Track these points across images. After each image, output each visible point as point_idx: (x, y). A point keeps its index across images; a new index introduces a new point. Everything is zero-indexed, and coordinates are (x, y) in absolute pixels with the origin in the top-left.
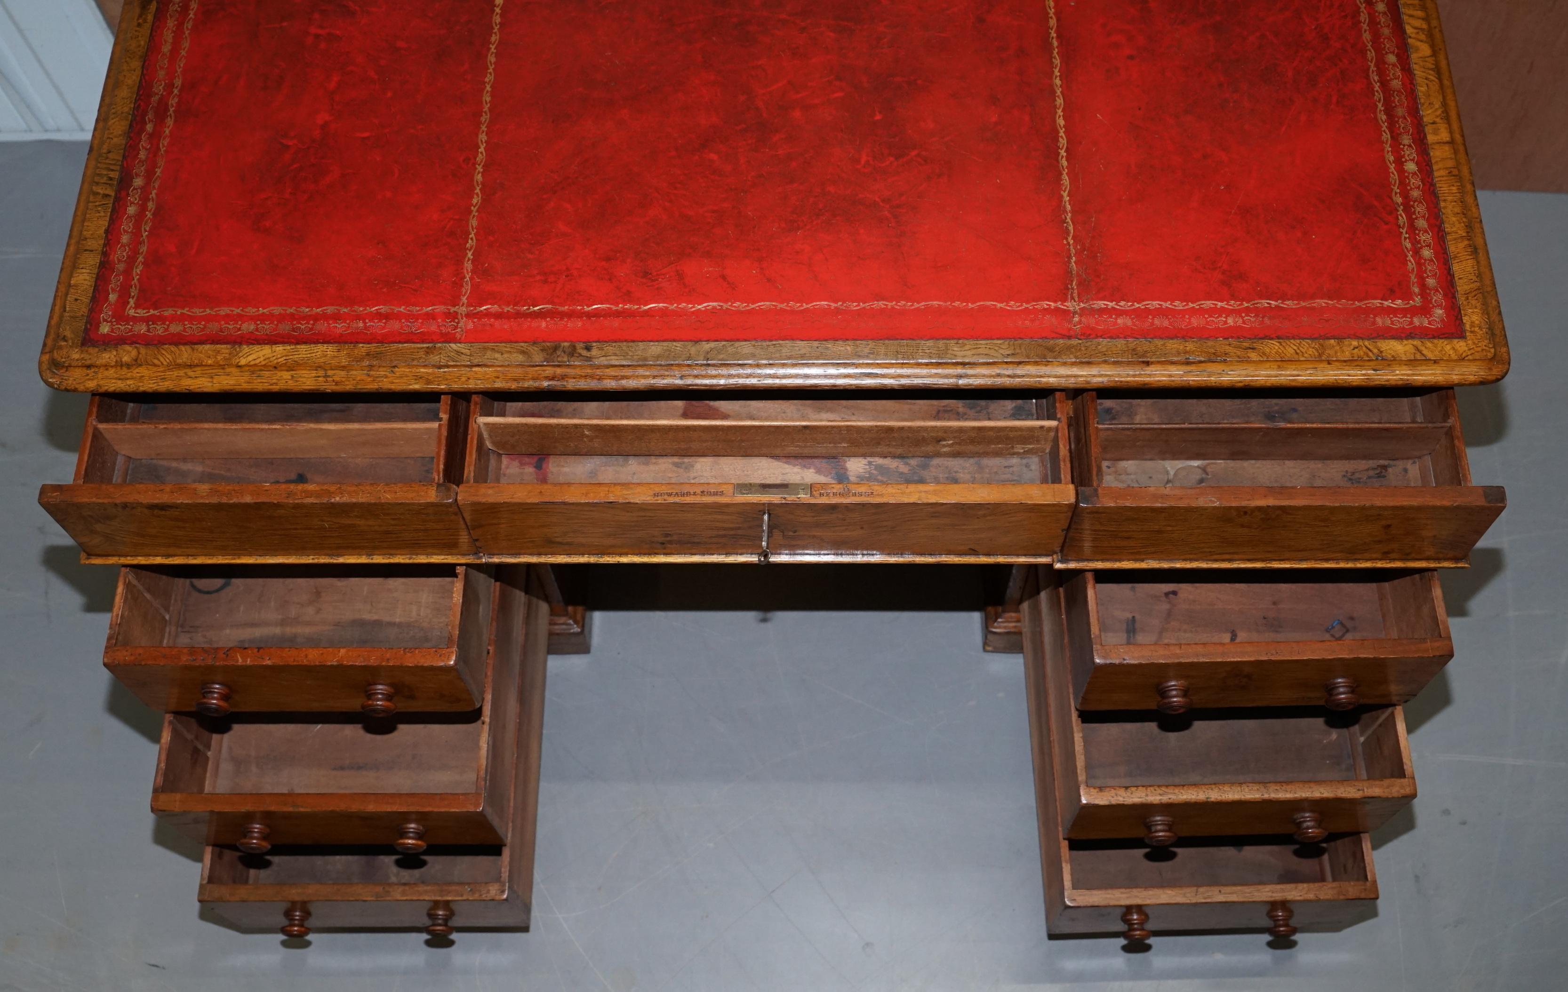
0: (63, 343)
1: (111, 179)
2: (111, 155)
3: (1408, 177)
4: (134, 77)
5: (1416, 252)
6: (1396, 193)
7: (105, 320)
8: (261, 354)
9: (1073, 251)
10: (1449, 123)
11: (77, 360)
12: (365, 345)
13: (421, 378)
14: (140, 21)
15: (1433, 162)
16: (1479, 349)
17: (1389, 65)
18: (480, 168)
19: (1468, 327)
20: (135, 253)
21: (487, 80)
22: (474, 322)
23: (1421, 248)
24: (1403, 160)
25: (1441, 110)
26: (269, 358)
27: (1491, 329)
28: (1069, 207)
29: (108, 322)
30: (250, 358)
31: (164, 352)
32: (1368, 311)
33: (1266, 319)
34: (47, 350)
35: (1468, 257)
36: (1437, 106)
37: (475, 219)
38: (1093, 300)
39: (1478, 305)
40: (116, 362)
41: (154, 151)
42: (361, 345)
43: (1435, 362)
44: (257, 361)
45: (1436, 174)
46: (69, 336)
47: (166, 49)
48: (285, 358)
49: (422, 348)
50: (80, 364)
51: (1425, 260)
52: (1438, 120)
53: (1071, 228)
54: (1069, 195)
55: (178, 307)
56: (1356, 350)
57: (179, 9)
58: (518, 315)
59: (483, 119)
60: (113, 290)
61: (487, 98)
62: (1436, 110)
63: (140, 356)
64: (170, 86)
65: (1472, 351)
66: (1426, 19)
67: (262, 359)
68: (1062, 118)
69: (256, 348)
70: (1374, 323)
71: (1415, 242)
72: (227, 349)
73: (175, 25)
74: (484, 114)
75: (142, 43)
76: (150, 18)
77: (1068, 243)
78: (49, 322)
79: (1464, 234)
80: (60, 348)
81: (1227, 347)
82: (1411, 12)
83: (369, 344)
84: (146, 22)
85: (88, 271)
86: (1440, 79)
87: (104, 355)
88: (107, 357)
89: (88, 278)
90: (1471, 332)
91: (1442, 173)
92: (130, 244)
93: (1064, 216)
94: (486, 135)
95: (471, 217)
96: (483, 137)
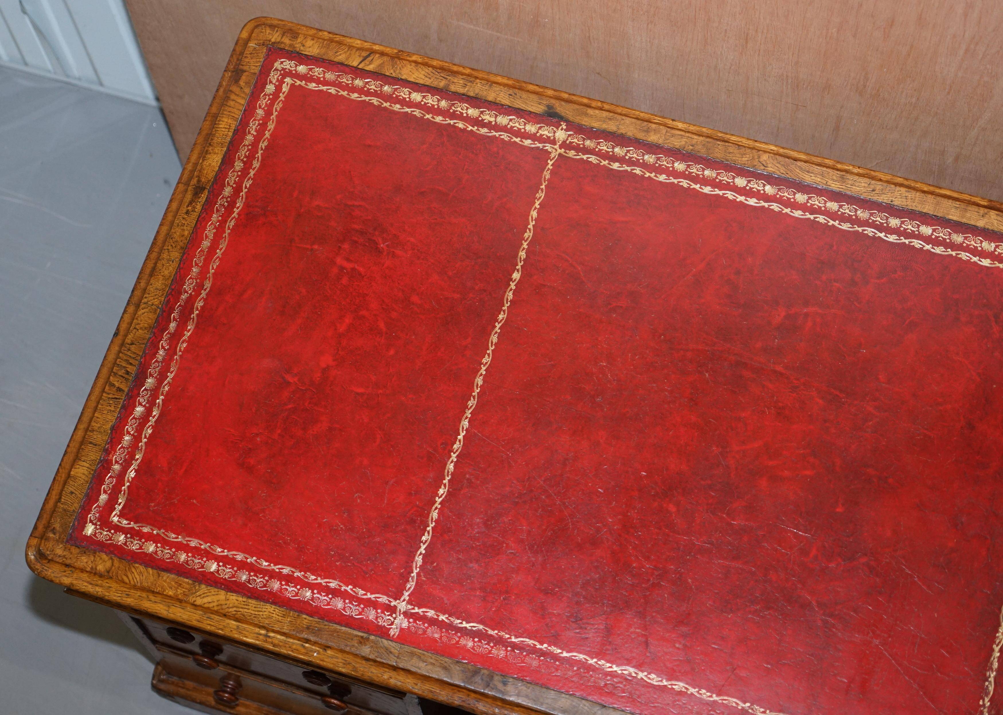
0: (51, 535)
1: (128, 373)
2: (133, 348)
4: (171, 268)
7: (91, 521)
8: (215, 598)
11: (60, 556)
12: (307, 617)
13: (349, 663)
14: (190, 208)
18: (454, 457)
20: (132, 456)
21: (484, 361)
22: (409, 622)
26: (221, 605)
28: (996, 665)
29: (93, 524)
30: (205, 600)
31: (134, 570)
34: (37, 534)
37: (437, 511)
40: (92, 568)
41: (171, 352)
42: (304, 616)
44: (211, 605)
46: (58, 528)
47: (206, 244)
48: (235, 609)
49: (357, 636)
50: (61, 561)
53: (991, 689)
55: (155, 527)
57: (226, 204)
58: (450, 626)
59: (470, 403)
60: (105, 492)
61: (479, 381)
63: (113, 568)
64: (200, 287)
67: (215, 604)
69: (213, 590)
72: (188, 583)
73: (219, 221)
74: (472, 398)
75: (186, 233)
76: (199, 207)
77: (984, 705)
78: (44, 504)
80: (48, 539)
83: (312, 617)
84: (194, 211)
85: (88, 465)
87: (83, 558)
88: (85, 561)
89: (86, 473)
92: (130, 447)
93: (988, 674)
94: (469, 422)
95: (434, 508)
96: (465, 423)
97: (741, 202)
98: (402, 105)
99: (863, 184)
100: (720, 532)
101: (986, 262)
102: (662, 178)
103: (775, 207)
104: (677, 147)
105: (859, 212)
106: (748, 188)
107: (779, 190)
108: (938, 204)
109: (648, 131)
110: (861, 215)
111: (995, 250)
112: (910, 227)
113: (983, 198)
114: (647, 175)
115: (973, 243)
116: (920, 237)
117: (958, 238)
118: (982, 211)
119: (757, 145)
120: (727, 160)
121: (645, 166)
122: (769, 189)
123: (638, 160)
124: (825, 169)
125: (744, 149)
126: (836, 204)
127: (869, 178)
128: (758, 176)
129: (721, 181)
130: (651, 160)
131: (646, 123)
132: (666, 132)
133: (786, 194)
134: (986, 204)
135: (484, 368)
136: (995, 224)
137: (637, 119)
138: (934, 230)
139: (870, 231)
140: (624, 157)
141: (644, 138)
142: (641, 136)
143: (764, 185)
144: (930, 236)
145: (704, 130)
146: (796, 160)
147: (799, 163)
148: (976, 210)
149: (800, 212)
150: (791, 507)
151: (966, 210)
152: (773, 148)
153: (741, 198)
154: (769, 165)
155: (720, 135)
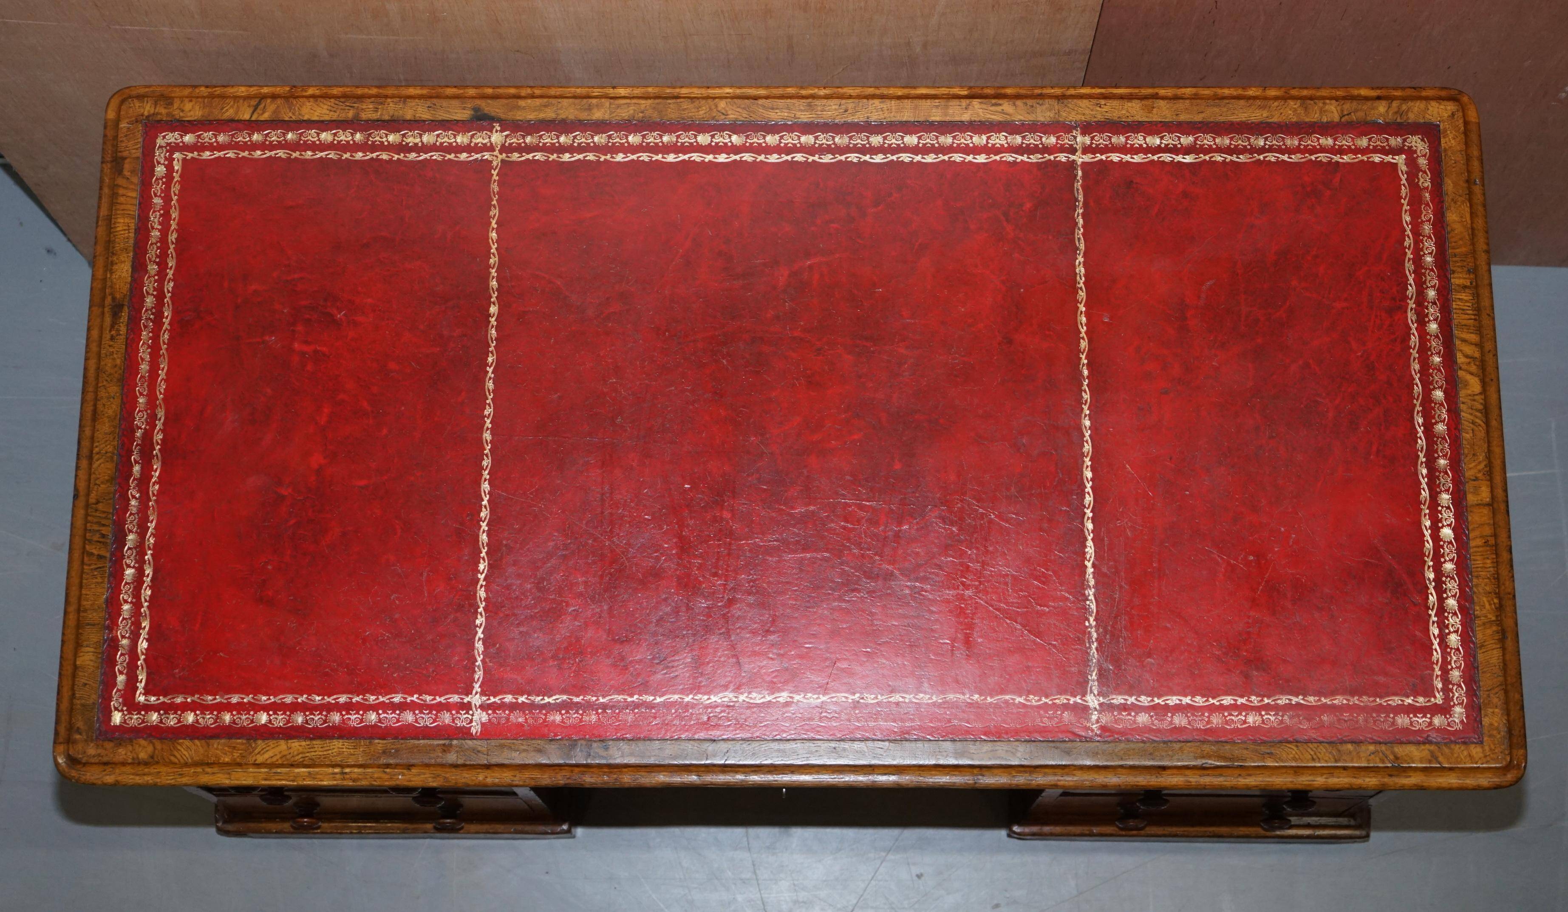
0: (78, 737)
1: (103, 536)
2: (100, 506)
3: (1442, 547)
4: (114, 406)
5: (1443, 637)
6: (1429, 567)
7: (116, 709)
8: (277, 750)
9: (1095, 635)
10: (1491, 480)
11: (94, 756)
12: (381, 741)
13: (438, 776)
14: (113, 332)
15: (1470, 528)
16: (1494, 756)
17: (1436, 404)
18: (484, 526)
19: (1485, 731)
20: (137, 626)
21: (486, 413)
22: (489, 715)
23: (1449, 634)
24: (1440, 525)
25: (1485, 463)
26: (285, 756)
27: (1510, 732)
28: (1092, 582)
29: (119, 711)
30: (266, 756)
31: (179, 747)
32: (1389, 709)
33: (1286, 717)
34: (61, 740)
35: (1495, 646)
36: (1481, 458)
37: (483, 589)
38: (1112, 693)
39: (1499, 703)
40: (133, 759)
41: (144, 499)
42: (377, 741)
43: (1451, 769)
44: (274, 759)
45: (1472, 544)
46: (82, 727)
47: (144, 367)
48: (301, 756)
49: (438, 745)
50: (97, 761)
51: (1451, 649)
52: (1480, 475)
53: (1093, 606)
54: (1094, 566)
55: (187, 694)
56: (1373, 756)
57: (152, 317)
58: (532, 706)
60: (121, 673)
61: (487, 436)
62: (1480, 463)
63: (157, 752)
64: (152, 420)
65: (1488, 758)
66: (1480, 345)
67: (278, 757)
68: (1089, 469)
69: (272, 743)
70: (1393, 723)
71: (1442, 625)
72: (242, 744)
73: (150, 338)
75: (118, 362)
76: (123, 330)
77: (1090, 625)
78: (58, 705)
79: (1494, 618)
80: (75, 742)
81: (1245, 752)
82: (1464, 336)
83: (384, 739)
84: (120, 335)
85: (92, 650)
86: (1487, 423)
87: (120, 750)
88: (123, 753)
89: (93, 658)
90: (1490, 736)
91: (1479, 542)
92: (132, 616)
93: (1086, 592)
94: (489, 484)
95: (479, 587)
96: (486, 486)
97: (710, 161)
98: (314, 151)
99: (834, 107)
100: (783, 526)
101: (981, 159)
102: (620, 157)
103: (747, 157)
104: (626, 118)
105: (837, 139)
106: (713, 144)
107: (747, 137)
108: (916, 108)
109: (590, 109)
110: (840, 141)
111: (988, 143)
112: (894, 141)
113: (962, 87)
114: (603, 158)
115: (963, 141)
116: (906, 149)
117: (947, 140)
118: (964, 102)
119: (711, 91)
120: (683, 119)
121: (596, 149)
122: (736, 139)
123: (588, 144)
124: (789, 100)
125: (697, 102)
126: (811, 136)
127: (838, 98)
128: (721, 128)
129: (683, 144)
130: (603, 141)
131: (585, 101)
132: (610, 104)
133: (755, 140)
134: (965, 93)
135: (488, 421)
136: (981, 114)
137: (575, 97)
138: (920, 138)
139: (853, 157)
140: (572, 145)
141: (589, 118)
142: (584, 116)
143: (730, 136)
144: (917, 146)
145: (650, 90)
146: (756, 98)
147: (760, 102)
148: (958, 103)
149: (775, 156)
150: (848, 478)
151: (947, 107)
152: (728, 90)
153: (709, 158)
154: (729, 112)
155: (668, 91)
